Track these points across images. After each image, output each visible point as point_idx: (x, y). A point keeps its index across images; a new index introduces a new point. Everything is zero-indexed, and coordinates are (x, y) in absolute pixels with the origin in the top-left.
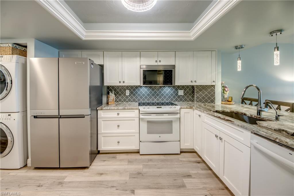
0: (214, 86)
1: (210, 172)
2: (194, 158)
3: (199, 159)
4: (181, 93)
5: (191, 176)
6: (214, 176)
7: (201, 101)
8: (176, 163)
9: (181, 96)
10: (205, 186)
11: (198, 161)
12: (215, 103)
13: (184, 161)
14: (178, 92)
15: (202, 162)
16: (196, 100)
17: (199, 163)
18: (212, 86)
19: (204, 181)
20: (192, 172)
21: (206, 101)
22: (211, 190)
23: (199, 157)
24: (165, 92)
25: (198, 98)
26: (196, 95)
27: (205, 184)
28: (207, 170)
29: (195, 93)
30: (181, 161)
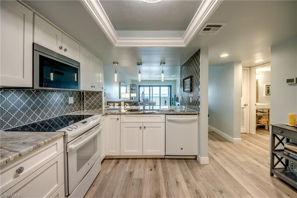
0: (101, 92)
1: (130, 160)
2: (111, 163)
3: (114, 161)
4: (71, 100)
5: (131, 172)
6: (134, 160)
7: (90, 108)
8: (112, 178)
9: (71, 104)
10: (142, 167)
11: (116, 162)
12: (102, 108)
13: (111, 171)
14: (68, 100)
15: (118, 160)
16: (86, 108)
17: (118, 162)
18: (100, 92)
19: (138, 167)
20: (127, 169)
21: (95, 107)
22: (146, 166)
23: (111, 160)
24: (53, 101)
25: (87, 105)
26: (86, 102)
27: (140, 167)
28: (128, 161)
29: (85, 100)
30: (110, 173)
